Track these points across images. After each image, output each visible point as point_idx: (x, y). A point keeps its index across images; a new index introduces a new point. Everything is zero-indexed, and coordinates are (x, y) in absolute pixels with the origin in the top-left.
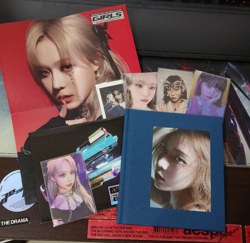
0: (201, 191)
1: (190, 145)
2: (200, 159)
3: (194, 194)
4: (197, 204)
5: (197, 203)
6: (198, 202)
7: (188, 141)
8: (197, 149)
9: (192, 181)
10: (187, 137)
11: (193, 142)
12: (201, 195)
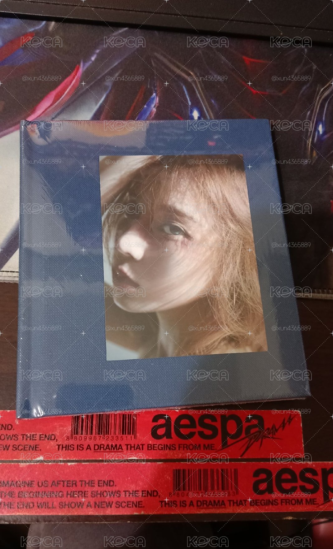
0: (236, 302)
1: (197, 191)
2: (226, 223)
3: (218, 310)
4: (229, 336)
5: (228, 334)
6: (232, 330)
7: (190, 183)
8: (215, 200)
9: (211, 278)
10: (188, 173)
11: (203, 185)
12: (235, 312)
